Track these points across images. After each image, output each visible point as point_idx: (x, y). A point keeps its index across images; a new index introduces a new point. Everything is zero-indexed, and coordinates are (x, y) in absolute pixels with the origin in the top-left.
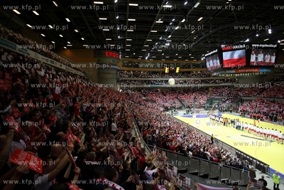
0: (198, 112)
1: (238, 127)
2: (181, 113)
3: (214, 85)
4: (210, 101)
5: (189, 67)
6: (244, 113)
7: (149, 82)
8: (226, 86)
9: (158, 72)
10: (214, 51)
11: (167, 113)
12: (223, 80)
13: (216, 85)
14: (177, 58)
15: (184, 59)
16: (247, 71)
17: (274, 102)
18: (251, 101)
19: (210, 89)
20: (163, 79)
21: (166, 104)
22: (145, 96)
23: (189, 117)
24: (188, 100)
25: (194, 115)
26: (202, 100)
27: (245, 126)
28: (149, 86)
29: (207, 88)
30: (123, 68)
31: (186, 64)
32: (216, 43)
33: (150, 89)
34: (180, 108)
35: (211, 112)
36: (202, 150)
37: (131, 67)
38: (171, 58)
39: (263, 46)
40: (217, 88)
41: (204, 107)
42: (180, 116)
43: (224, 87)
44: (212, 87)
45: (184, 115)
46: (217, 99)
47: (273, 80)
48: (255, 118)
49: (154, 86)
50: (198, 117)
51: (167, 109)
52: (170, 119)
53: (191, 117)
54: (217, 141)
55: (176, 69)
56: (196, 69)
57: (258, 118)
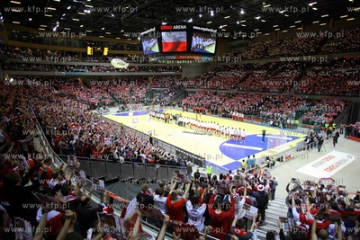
0: (136, 108)
1: (180, 124)
2: (114, 110)
3: (154, 73)
4: (151, 94)
5: (122, 49)
6: (187, 107)
7: (63, 67)
8: (168, 76)
9: (76, 53)
10: (151, 30)
11: (94, 111)
12: (165, 68)
13: (157, 74)
14: (103, 33)
15: (114, 35)
16: (188, 57)
17: (215, 94)
18: (195, 93)
19: (150, 79)
20: (84, 64)
21: (92, 100)
22: (57, 89)
23: (124, 115)
24: (123, 92)
25: (131, 113)
26: (141, 93)
27: (187, 121)
28: (64, 73)
29: (146, 78)
30: (11, 43)
31: (118, 44)
32: (155, 18)
33: (65, 78)
34: (112, 105)
35: (151, 107)
36: (136, 153)
37: (27, 41)
38: (96, 33)
39: (205, 29)
40: (158, 77)
41: (143, 102)
42: (112, 114)
43: (166, 76)
44: (152, 76)
45: (118, 114)
46: (158, 92)
47: (215, 69)
48: (198, 111)
49: (70, 73)
50: (135, 114)
51: (93, 106)
52: (97, 120)
53: (127, 115)
54: (157, 141)
55: (103, 50)
56: (131, 52)
57: (201, 111)
